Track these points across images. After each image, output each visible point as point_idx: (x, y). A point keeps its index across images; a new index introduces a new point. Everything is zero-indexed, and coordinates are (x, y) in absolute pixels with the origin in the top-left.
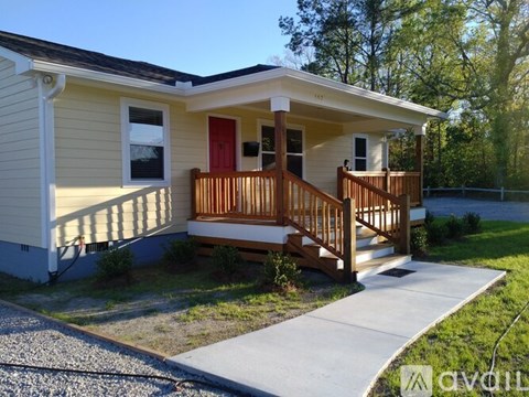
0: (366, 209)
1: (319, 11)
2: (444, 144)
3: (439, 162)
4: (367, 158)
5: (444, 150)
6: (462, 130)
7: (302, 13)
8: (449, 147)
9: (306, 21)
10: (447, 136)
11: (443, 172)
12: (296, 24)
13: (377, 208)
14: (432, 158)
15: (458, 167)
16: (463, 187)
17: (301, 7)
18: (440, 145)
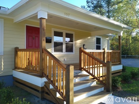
0: (91, 66)
1: (93, 4)
2: (131, 42)
3: (129, 47)
4: (101, 45)
5: (131, 44)
6: (136, 37)
7: (88, 5)
8: (132, 43)
9: (89, 7)
10: (132, 39)
11: (130, 50)
12: (86, 8)
13: (96, 66)
14: (127, 46)
15: (136, 49)
16: (137, 55)
17: (87, 3)
18: (129, 42)
